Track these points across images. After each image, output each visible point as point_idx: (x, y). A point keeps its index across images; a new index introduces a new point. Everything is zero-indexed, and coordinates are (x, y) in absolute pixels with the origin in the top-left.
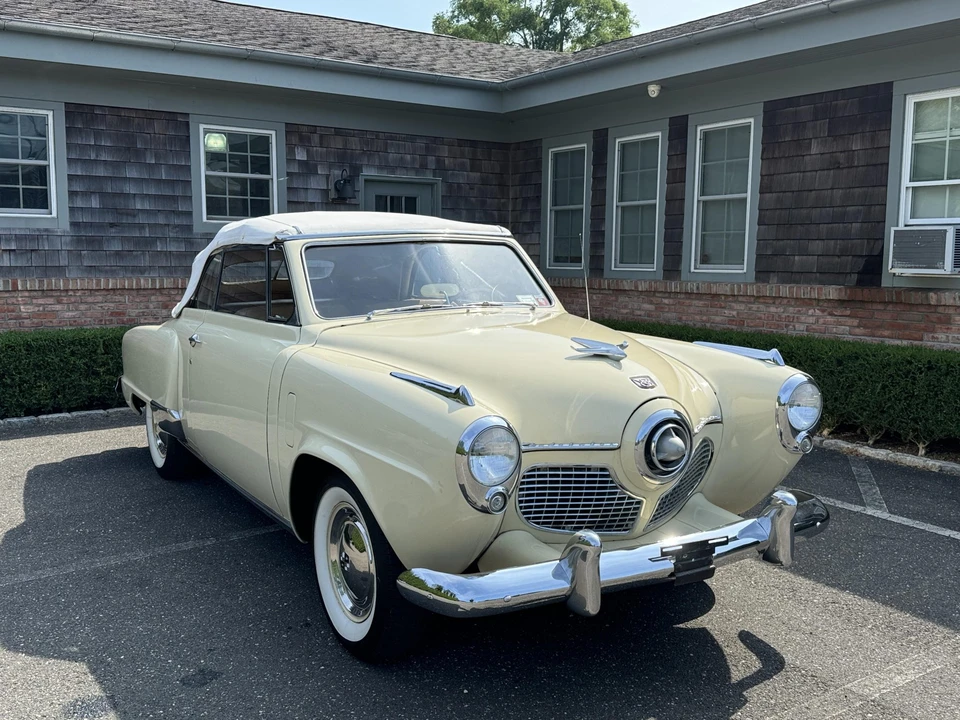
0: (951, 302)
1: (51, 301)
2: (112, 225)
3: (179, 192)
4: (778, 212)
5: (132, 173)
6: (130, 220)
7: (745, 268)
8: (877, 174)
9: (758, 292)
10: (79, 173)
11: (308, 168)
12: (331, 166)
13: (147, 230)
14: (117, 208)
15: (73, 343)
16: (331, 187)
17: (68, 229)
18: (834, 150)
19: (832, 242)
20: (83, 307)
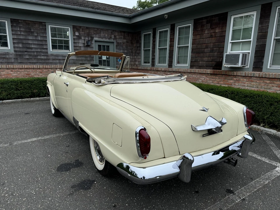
0: (240, 75)
1: (9, 71)
2: (26, 51)
3: (44, 43)
4: (196, 50)
5: (30, 38)
6: (31, 50)
7: (188, 65)
8: (222, 39)
9: (190, 71)
10: (16, 38)
11: (79, 37)
12: (85, 37)
13: (35, 53)
14: (27, 47)
15: (11, 82)
16: (85, 42)
17: (14, 52)
18: (211, 32)
19: (210, 58)
20: (18, 73)
